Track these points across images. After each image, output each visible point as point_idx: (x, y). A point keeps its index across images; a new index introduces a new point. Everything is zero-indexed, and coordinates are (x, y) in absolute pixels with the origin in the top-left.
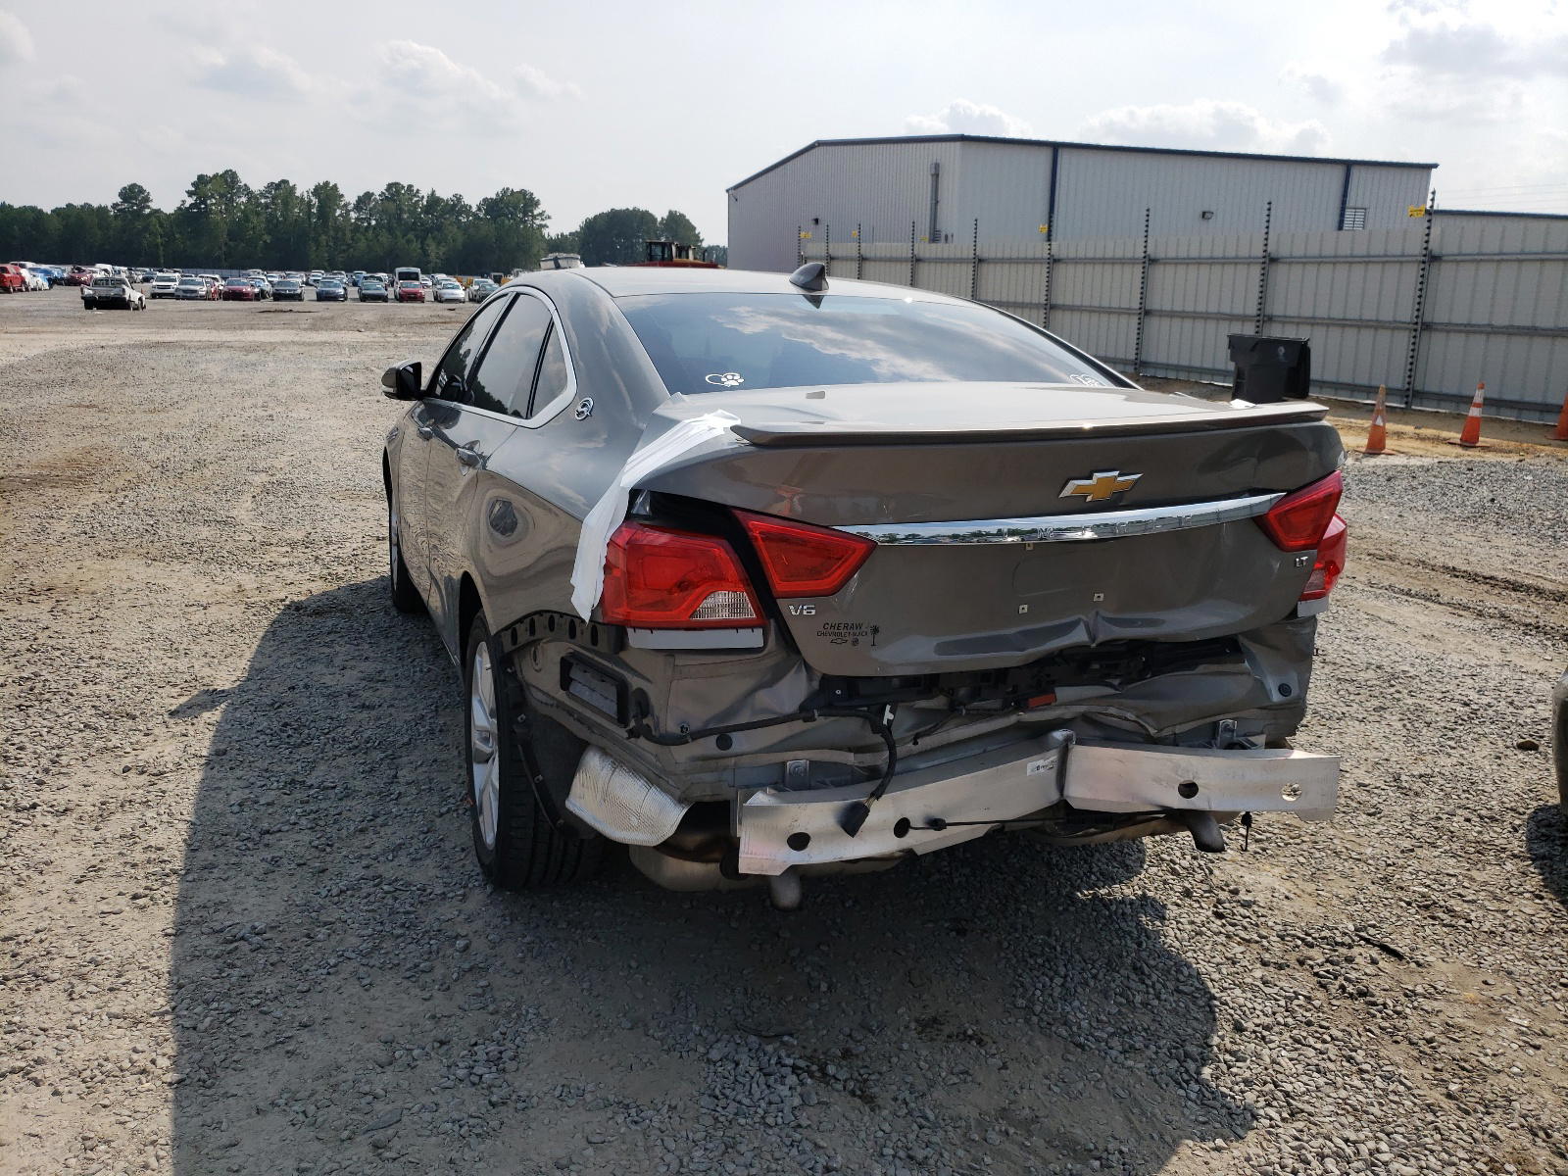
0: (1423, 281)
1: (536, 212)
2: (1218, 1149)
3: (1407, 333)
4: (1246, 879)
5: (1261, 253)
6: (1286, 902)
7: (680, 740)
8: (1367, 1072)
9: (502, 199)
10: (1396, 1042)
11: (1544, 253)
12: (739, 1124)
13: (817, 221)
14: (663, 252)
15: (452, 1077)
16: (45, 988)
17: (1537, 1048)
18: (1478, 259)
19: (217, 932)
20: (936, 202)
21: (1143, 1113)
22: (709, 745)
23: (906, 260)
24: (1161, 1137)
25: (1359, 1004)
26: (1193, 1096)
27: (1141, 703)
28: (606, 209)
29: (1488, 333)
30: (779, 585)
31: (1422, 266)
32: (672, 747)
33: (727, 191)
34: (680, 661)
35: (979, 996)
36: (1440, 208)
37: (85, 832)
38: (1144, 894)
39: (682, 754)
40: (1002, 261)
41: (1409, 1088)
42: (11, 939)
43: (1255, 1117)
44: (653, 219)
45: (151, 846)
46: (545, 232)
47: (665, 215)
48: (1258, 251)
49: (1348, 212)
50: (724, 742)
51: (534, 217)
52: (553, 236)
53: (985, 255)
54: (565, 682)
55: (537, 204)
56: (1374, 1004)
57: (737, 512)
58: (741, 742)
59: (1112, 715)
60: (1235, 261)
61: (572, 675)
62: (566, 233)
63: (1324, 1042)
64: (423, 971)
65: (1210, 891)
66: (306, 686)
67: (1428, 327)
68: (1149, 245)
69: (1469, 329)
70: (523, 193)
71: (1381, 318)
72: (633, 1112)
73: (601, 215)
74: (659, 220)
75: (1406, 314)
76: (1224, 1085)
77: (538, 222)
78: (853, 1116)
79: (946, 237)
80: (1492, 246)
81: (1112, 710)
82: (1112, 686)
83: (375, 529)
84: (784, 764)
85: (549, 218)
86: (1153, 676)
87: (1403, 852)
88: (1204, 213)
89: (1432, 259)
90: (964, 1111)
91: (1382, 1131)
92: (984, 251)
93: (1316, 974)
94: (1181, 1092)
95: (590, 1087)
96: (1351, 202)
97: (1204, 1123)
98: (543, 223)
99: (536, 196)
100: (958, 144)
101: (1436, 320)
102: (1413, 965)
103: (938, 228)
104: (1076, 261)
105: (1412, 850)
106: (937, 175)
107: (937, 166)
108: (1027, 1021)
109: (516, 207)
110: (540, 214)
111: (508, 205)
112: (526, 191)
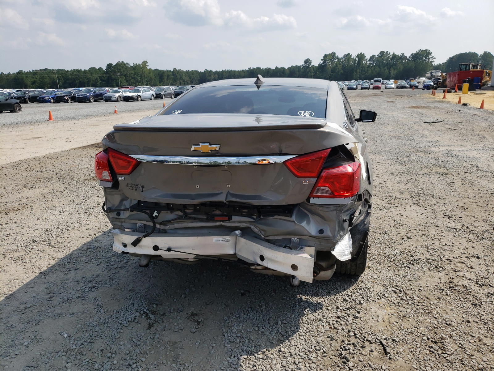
1: (430, 57)
9: (418, 53)
14: (466, 67)
22: (115, 214)
25: (340, 361)
27: (261, 226)
28: (458, 53)
30: (116, 170)
44: (477, 55)
46: (433, 64)
47: (482, 53)
50: (119, 214)
51: (429, 59)
55: (431, 53)
58: (122, 215)
62: (441, 63)
65: (348, 309)
74: (479, 55)
82: (253, 218)
84: (137, 224)
85: (435, 58)
93: (340, 346)
98: (432, 60)
99: (431, 51)
108: (220, 324)
109: (423, 56)
110: (432, 57)
111: (420, 55)
112: (427, 50)
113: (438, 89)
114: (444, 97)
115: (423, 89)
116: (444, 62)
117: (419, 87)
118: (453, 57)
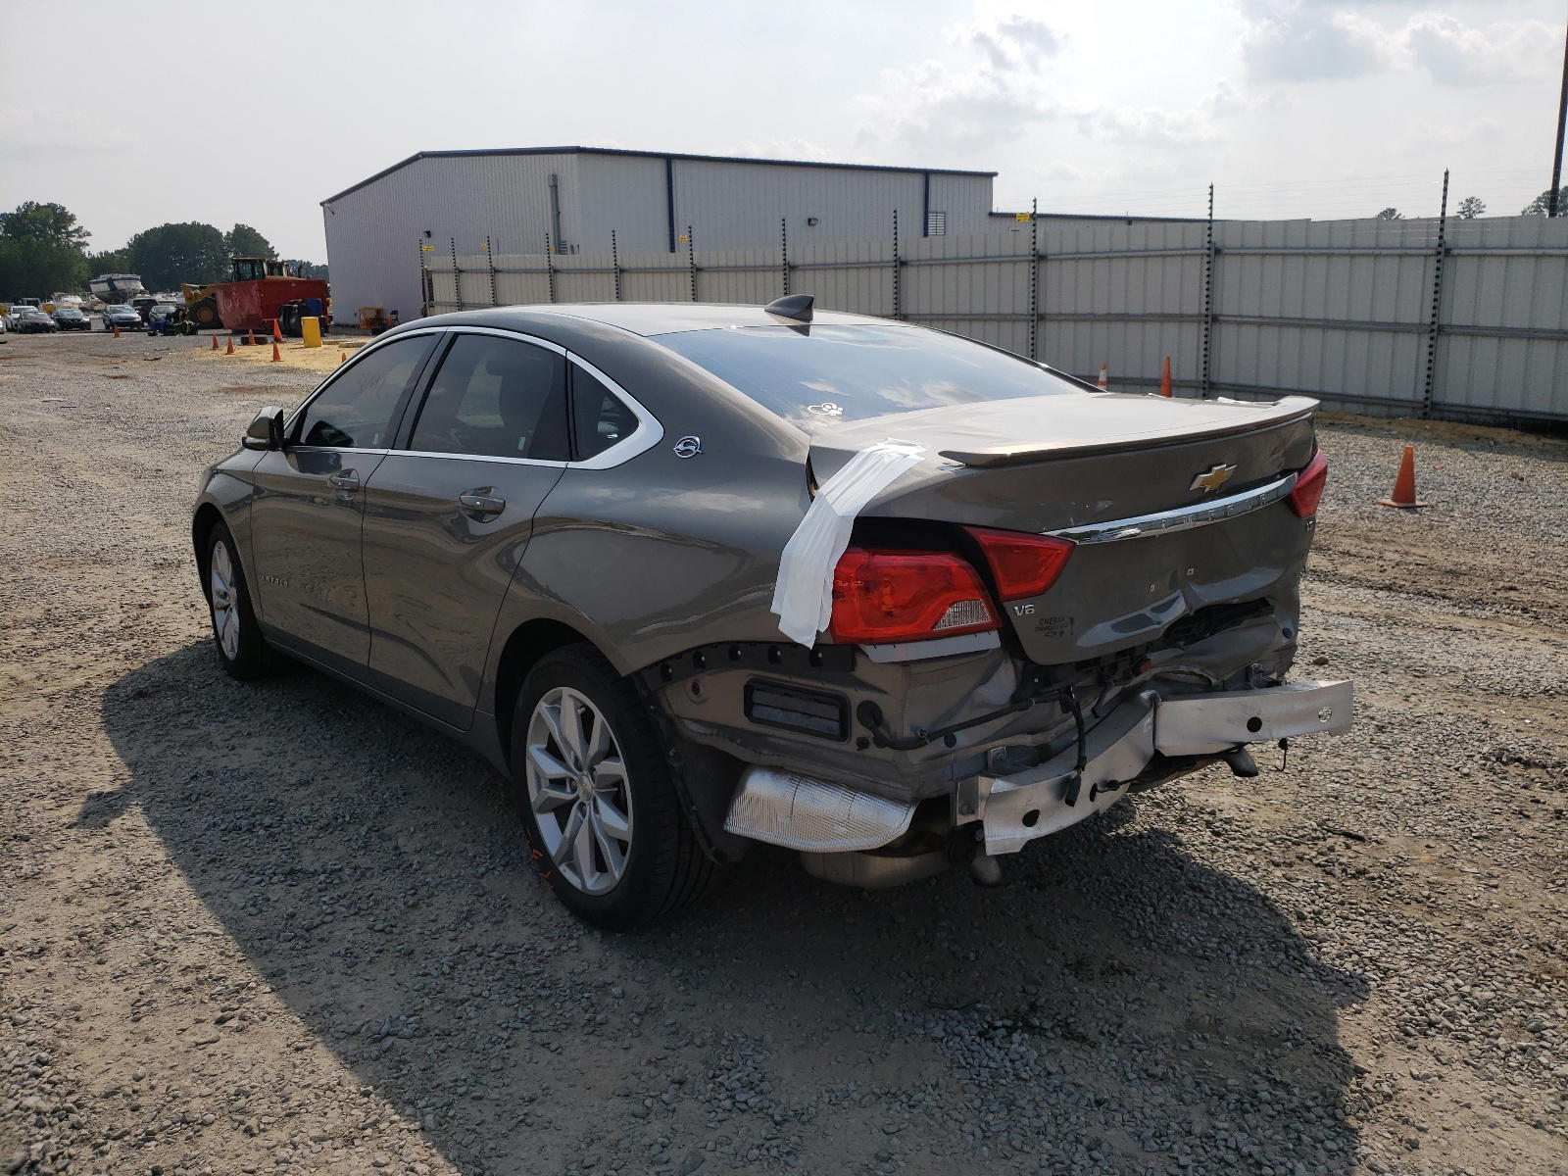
0: (1035, 279)
1: (70, 229)
2: (1358, 1012)
3: (1025, 324)
4: (1211, 801)
5: (892, 258)
6: (1253, 814)
7: (918, 742)
8: (1407, 930)
9: (25, 214)
10: (1408, 903)
11: (1128, 251)
12: (1002, 1085)
13: (429, 234)
14: (253, 269)
15: (719, 1110)
16: (205, 1131)
17: (1496, 887)
18: (1077, 257)
19: (354, 1034)
20: (557, 214)
21: (1288, 998)
22: (939, 745)
23: (542, 272)
24: (1314, 1012)
25: (1363, 881)
26: (1312, 976)
27: (1204, 658)
28: (159, 224)
29: (1092, 321)
30: (1006, 590)
31: (1032, 265)
32: (909, 752)
33: (322, 204)
34: (914, 669)
35: (1097, 936)
36: (1000, 211)
37: (90, 970)
38: (1152, 828)
39: (915, 756)
40: (644, 271)
41: (1443, 936)
42: (114, 1093)
43: (1364, 982)
44: (216, 234)
45: (188, 967)
46: (85, 250)
47: (231, 229)
48: (889, 256)
49: (931, 217)
50: (951, 741)
51: (69, 234)
52: (95, 253)
53: (626, 266)
54: (749, 707)
55: (72, 219)
56: (1373, 879)
57: (967, 529)
58: (962, 738)
59: (1182, 672)
60: (869, 266)
61: (755, 700)
62: (111, 250)
63: (1361, 914)
64: (601, 1024)
65: (1196, 816)
66: (209, 773)
67: (1042, 318)
68: (788, 252)
69: (1077, 318)
70: (52, 207)
71: (1002, 312)
72: (904, 1098)
73: (154, 231)
74: (224, 234)
75: (1023, 307)
76: (1326, 960)
77: (74, 240)
78: (1081, 1054)
79: (572, 247)
80: (1103, 245)
81: (1183, 668)
82: (1179, 647)
83: (127, 596)
84: (986, 753)
85: (89, 234)
86: (1211, 635)
87: (1301, 759)
88: (810, 220)
89: (1040, 258)
90: (1163, 1029)
91: (1450, 971)
92: (625, 264)
93: (1318, 865)
94: (1302, 975)
95: (852, 1086)
96: (932, 207)
97: (1334, 995)
98: (81, 240)
99: (70, 210)
100: (575, 156)
101: (1048, 311)
102: (1374, 844)
103: (563, 238)
104: (718, 270)
105: (1307, 757)
106: (556, 186)
107: (555, 178)
108: (1149, 948)
109: (45, 224)
110: (77, 231)
111: (33, 221)
112: (55, 205)
113: (200, 332)
114: (276, 357)
115: (150, 335)
116: (120, 248)
117: (93, 329)
118: (146, 233)
